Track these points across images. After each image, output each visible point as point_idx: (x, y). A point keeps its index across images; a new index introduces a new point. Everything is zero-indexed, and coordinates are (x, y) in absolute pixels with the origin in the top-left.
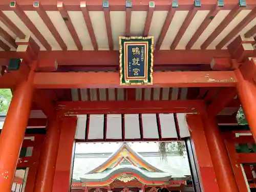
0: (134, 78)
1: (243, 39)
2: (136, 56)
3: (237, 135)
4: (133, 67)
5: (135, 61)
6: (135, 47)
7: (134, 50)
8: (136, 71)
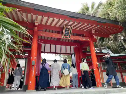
0: (66, 36)
1: (93, 30)
2: (67, 31)
3: (87, 54)
4: (66, 34)
5: (67, 32)
6: (67, 28)
7: (67, 29)
8: (66, 35)
